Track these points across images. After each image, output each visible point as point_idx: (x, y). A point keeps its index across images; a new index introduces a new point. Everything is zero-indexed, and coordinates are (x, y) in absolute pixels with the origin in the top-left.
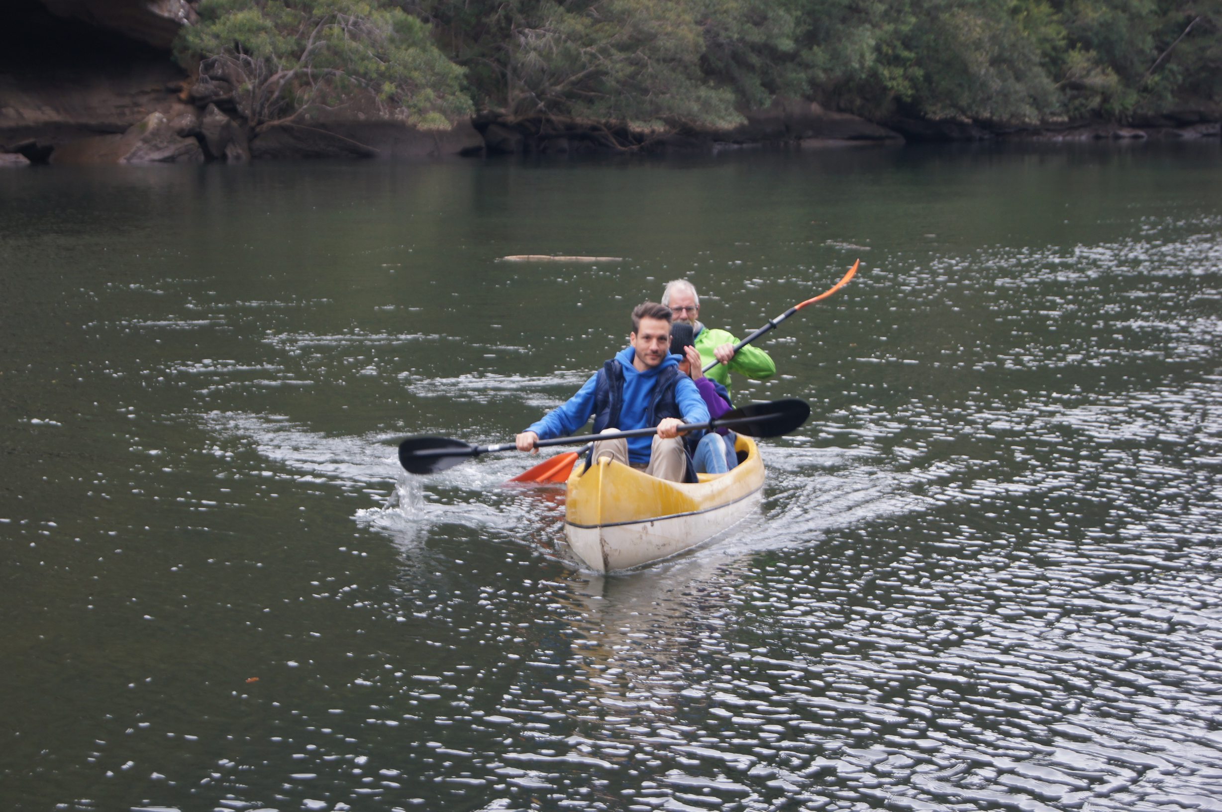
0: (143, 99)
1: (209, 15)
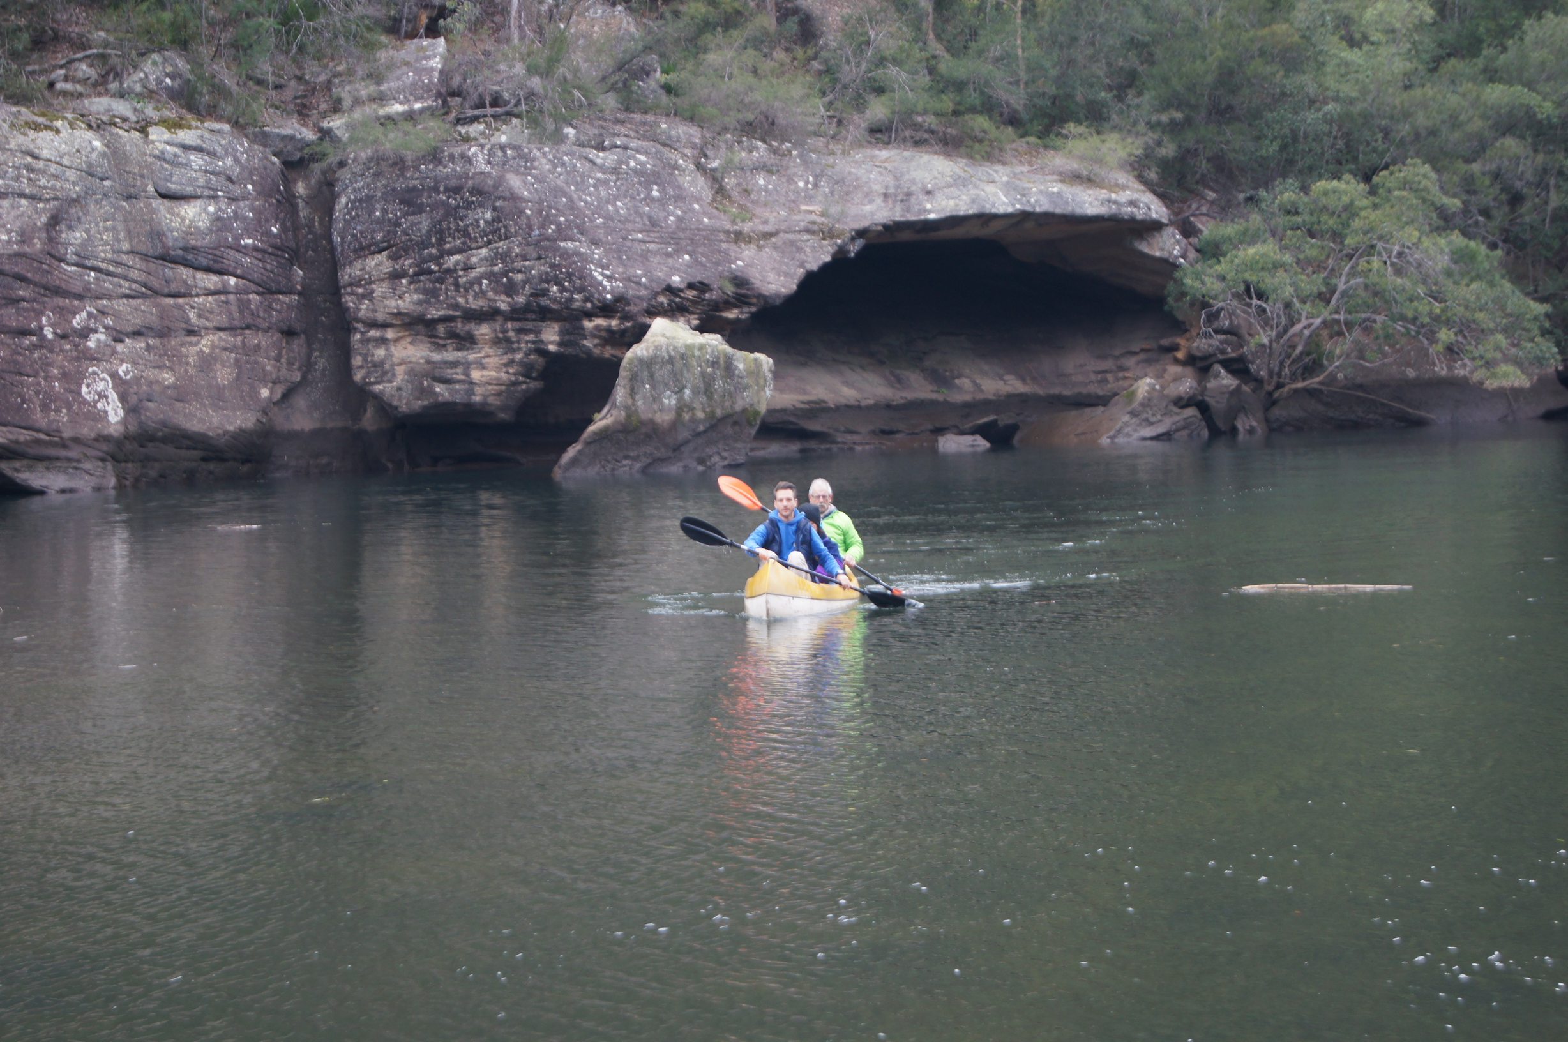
0: (1130, 362)
1: (1211, 251)
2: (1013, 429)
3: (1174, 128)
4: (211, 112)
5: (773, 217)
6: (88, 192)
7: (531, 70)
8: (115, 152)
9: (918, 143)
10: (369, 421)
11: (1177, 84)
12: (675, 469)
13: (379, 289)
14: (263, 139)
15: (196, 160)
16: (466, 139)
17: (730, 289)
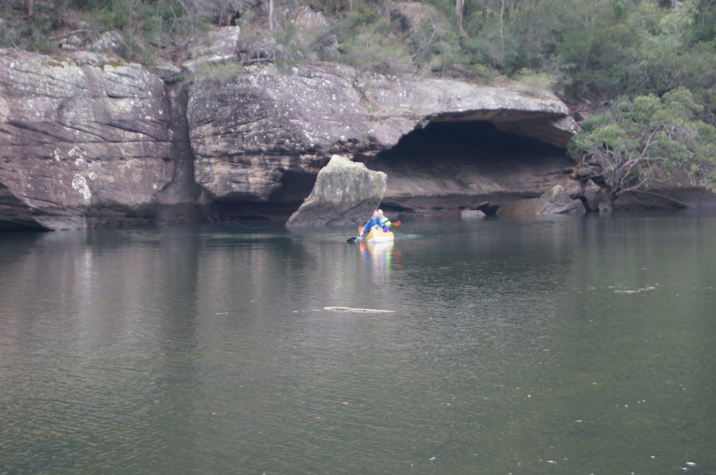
0: (550, 178)
1: (588, 128)
2: (496, 208)
3: (572, 71)
4: (132, 59)
5: (387, 110)
6: (76, 94)
7: (279, 41)
8: (89, 77)
9: (454, 77)
10: (202, 200)
11: (573, 51)
12: (341, 223)
13: (208, 140)
14: (156, 71)
15: (126, 81)
16: (248, 72)
17: (368, 142)
